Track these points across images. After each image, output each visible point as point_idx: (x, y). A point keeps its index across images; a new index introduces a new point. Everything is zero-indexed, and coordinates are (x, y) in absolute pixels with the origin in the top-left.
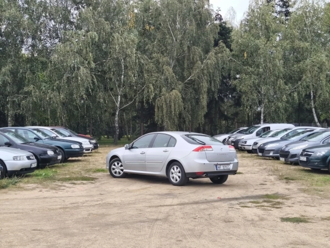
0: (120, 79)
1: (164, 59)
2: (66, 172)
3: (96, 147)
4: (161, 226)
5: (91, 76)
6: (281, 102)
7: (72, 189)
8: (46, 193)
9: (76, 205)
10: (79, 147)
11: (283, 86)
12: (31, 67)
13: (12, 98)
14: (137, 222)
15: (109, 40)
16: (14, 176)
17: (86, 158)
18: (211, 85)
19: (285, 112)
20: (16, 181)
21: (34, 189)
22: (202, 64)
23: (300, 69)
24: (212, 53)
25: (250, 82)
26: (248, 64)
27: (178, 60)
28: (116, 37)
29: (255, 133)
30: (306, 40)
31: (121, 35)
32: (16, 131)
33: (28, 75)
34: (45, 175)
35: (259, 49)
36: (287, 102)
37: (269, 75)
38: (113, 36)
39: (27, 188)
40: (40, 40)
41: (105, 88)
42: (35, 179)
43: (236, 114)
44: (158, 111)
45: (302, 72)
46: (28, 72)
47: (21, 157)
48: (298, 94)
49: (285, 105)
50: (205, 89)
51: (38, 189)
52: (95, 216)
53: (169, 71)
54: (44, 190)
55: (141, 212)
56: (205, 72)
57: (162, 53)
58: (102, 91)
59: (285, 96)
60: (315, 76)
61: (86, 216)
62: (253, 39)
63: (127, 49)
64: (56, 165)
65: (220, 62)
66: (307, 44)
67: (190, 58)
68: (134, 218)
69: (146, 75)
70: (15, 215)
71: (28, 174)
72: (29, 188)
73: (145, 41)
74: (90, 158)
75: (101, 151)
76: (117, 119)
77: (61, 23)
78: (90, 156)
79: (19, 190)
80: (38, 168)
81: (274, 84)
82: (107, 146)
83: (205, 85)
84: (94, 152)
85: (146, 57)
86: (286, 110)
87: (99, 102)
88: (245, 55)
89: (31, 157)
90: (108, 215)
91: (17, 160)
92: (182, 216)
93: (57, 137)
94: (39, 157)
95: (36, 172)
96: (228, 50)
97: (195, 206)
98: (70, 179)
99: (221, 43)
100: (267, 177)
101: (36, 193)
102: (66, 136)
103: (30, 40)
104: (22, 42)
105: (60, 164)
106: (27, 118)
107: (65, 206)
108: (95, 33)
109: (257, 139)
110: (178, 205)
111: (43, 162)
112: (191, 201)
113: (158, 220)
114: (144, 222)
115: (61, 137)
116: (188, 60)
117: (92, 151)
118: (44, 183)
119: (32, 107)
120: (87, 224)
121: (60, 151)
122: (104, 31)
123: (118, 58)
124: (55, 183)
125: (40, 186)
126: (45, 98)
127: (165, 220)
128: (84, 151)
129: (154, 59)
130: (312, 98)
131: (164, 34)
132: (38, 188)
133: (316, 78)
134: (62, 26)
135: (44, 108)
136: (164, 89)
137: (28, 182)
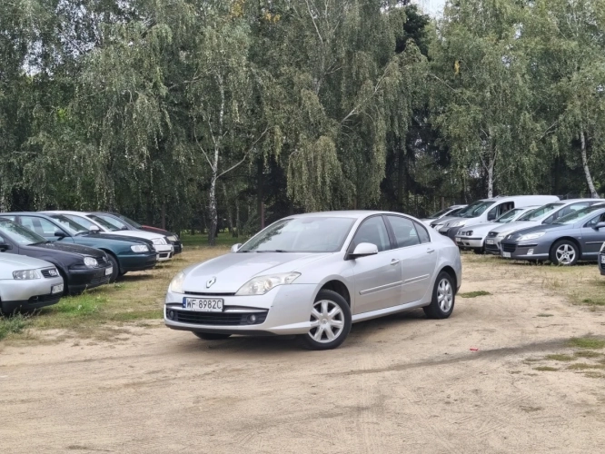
0: (218, 117)
1: (302, 77)
2: (126, 301)
3: (177, 250)
4: (376, 426)
5: (161, 111)
6: (527, 155)
7: (145, 338)
8: (90, 349)
9: (160, 375)
10: (146, 250)
11: (530, 125)
12: (43, 96)
13: (6, 159)
14: (314, 417)
15: (194, 42)
16: (17, 313)
17: (161, 271)
18: (392, 125)
19: (535, 174)
20: (22, 323)
21: (60, 340)
22: (375, 85)
23: (562, 92)
24: (393, 64)
25: (466, 119)
26: (461, 84)
27: (328, 78)
28: (208, 35)
29: (484, 215)
30: (569, 36)
31: (217, 31)
32: (18, 219)
33: (37, 112)
34: (83, 308)
35: (484, 54)
36: (539, 155)
37: (503, 104)
38: (202, 33)
39: (47, 338)
40: (59, 44)
41: (189, 136)
42: (60, 317)
43: (438, 182)
44: (293, 178)
45: (565, 96)
46: (38, 106)
47: (31, 272)
48: (559, 140)
49: (536, 161)
50: (382, 133)
51: (70, 340)
52: (211, 402)
53: (312, 100)
54: (83, 342)
55: (315, 390)
56: (381, 99)
57: (298, 65)
58: (183, 141)
59: (534, 143)
60: (590, 104)
61: (191, 405)
62: (471, 36)
63: (229, 57)
64: (101, 287)
65: (410, 80)
66: (574, 44)
67: (352, 74)
68: (305, 407)
69: (267, 109)
70: (24, 407)
71: (45, 307)
72: (50, 338)
73: (264, 42)
74: (168, 271)
75: (187, 258)
76: (212, 195)
77: (98, 10)
78: (167, 267)
79: (29, 345)
80: (66, 293)
81: (513, 121)
82: (197, 247)
83: (381, 126)
84: (174, 260)
85: (268, 73)
86: (536, 169)
87: (177, 163)
88: (457, 66)
89: (52, 272)
90: (241, 400)
91: (22, 278)
92: (413, 397)
93: (100, 230)
94: (67, 272)
95: (63, 302)
96: (423, 57)
97: (430, 370)
98: (135, 316)
99: (411, 44)
100: (544, 299)
101: (66, 350)
102: (118, 229)
103: (39, 44)
104: (23, 48)
105: (110, 285)
106: (38, 197)
107: (136, 381)
108: (166, 26)
109: (493, 226)
110: (390, 369)
111: (77, 282)
112: (417, 359)
113: (363, 409)
114: (331, 416)
115: (107, 231)
116: (348, 77)
117: (170, 257)
118: (82, 325)
119: (46, 175)
120: (196, 425)
121: (109, 259)
122: (183, 23)
123: (212, 76)
124: (105, 326)
125: (73, 333)
126: (71, 157)
127: (379, 407)
128: (158, 258)
129: (282, 78)
130: (583, 147)
131: (301, 28)
132: (69, 337)
133: (592, 108)
134: (102, 16)
135: (69, 175)
136: (302, 136)
137: (47, 326)
